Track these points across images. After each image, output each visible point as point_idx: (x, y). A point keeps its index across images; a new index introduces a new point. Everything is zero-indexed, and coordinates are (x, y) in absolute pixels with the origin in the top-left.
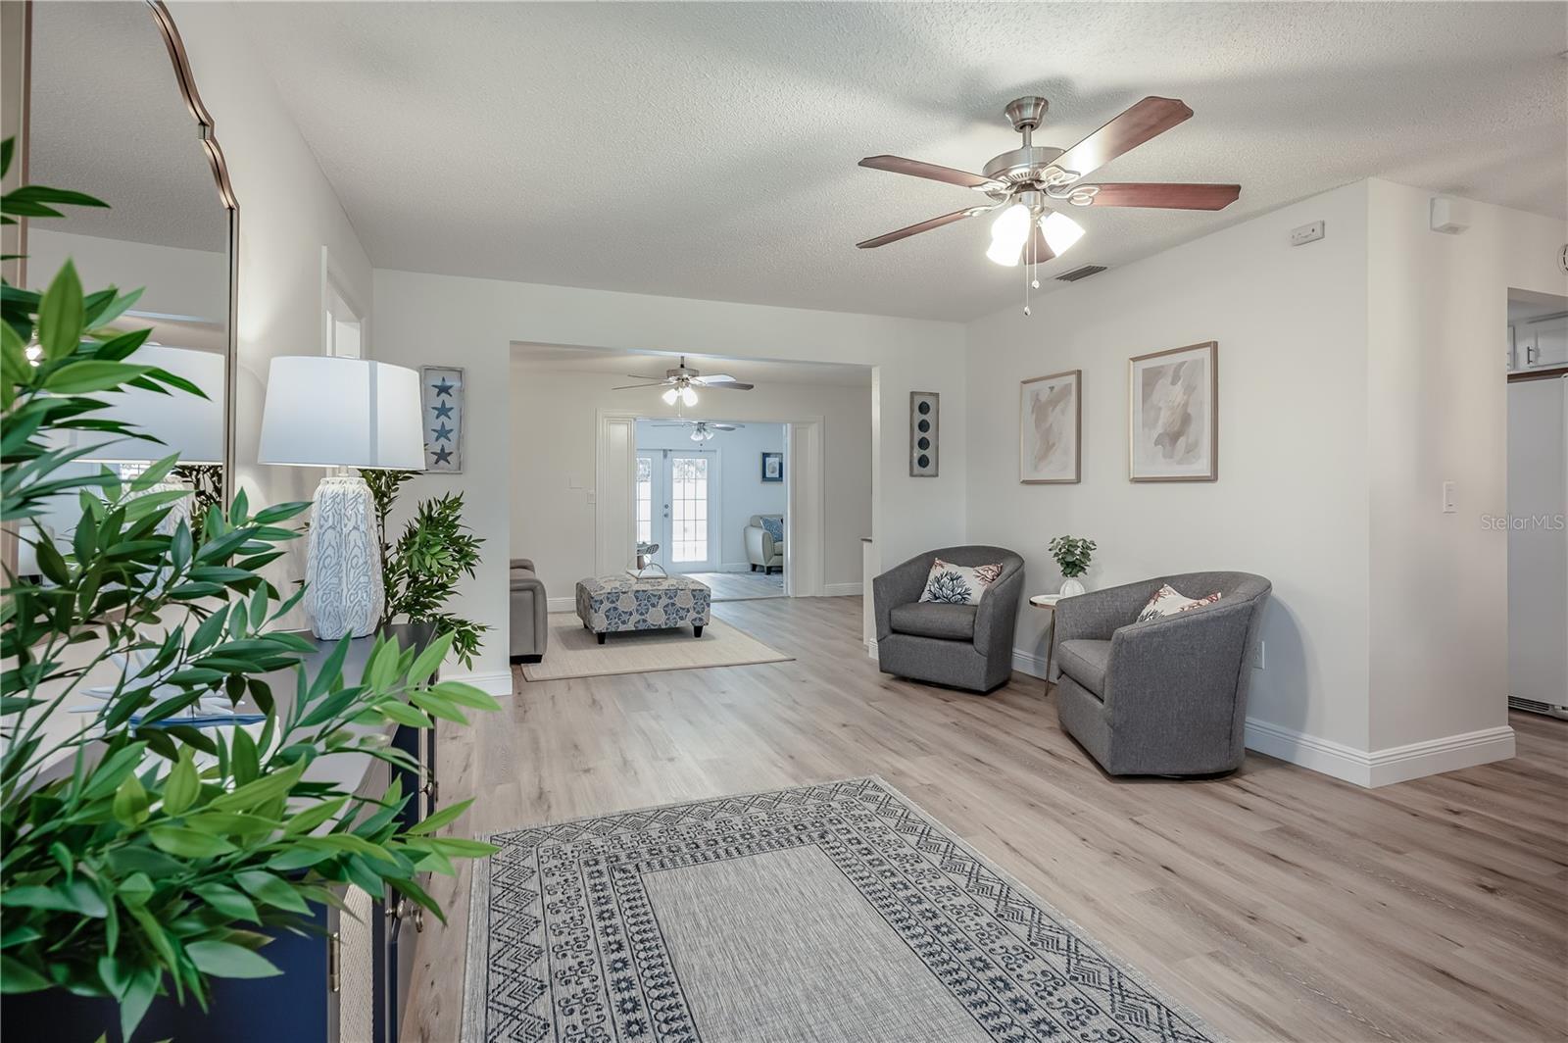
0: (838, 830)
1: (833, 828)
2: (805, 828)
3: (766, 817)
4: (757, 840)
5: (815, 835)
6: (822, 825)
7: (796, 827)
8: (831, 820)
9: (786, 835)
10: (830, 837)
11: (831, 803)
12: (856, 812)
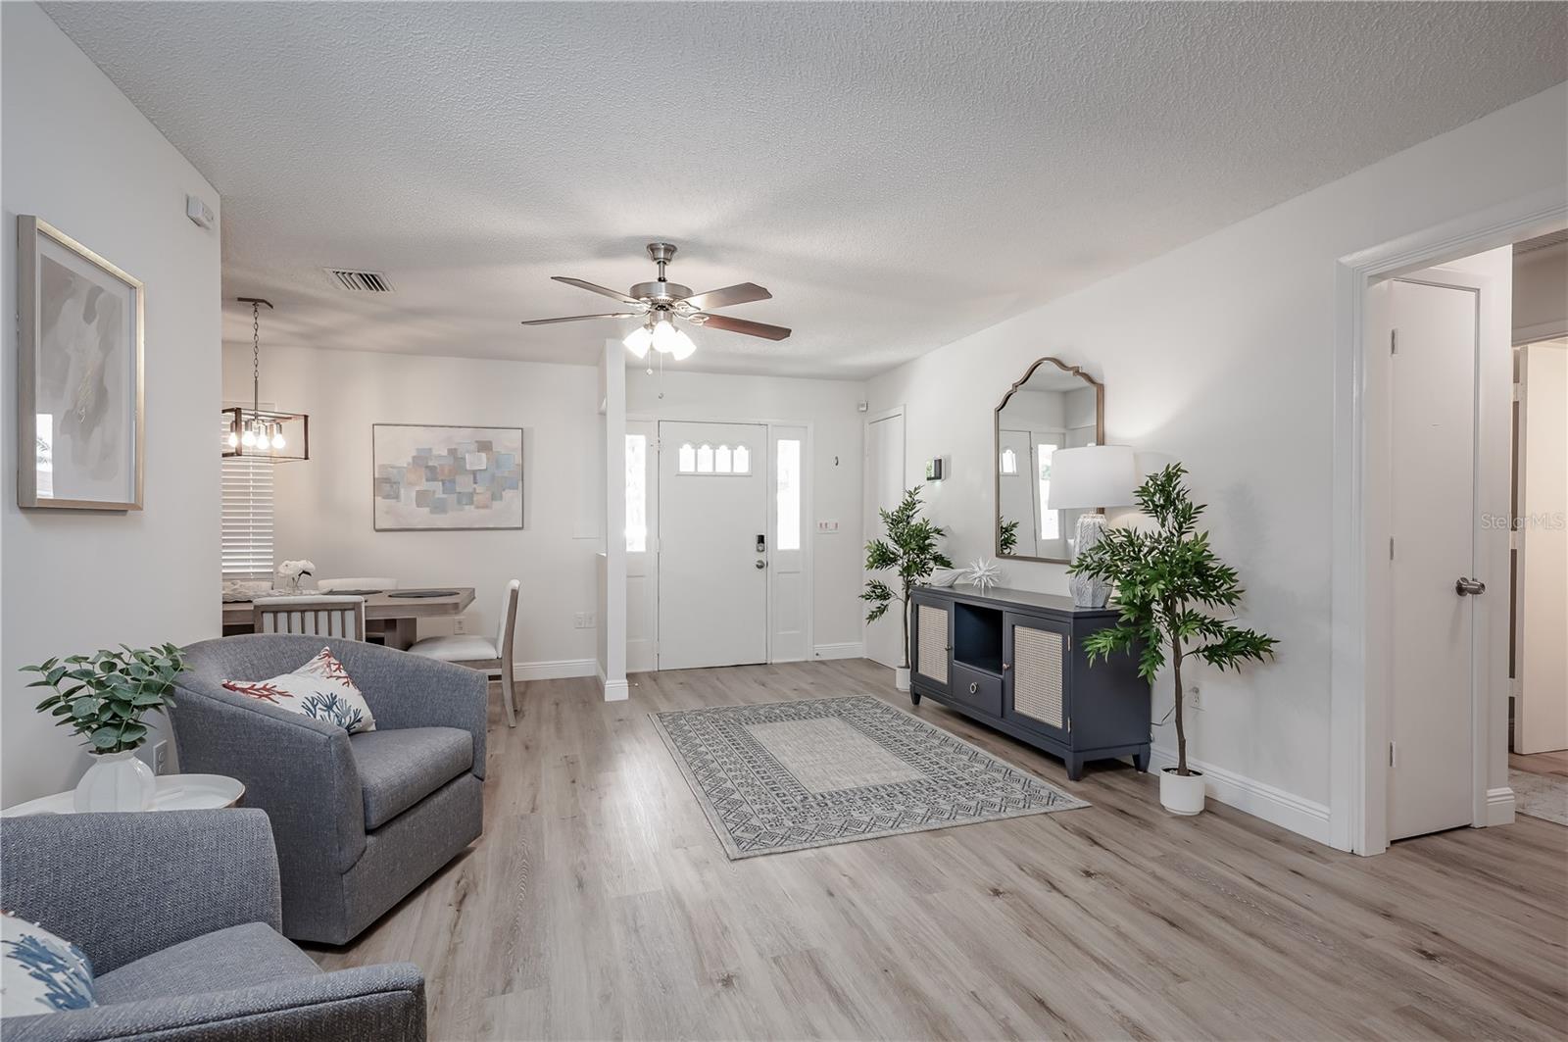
0: (792, 802)
1: (795, 804)
2: (818, 804)
3: (853, 813)
4: (857, 797)
5: (811, 799)
6: (803, 806)
7: (826, 805)
8: (796, 809)
9: (834, 800)
10: (799, 798)
11: (792, 825)
12: (772, 816)
